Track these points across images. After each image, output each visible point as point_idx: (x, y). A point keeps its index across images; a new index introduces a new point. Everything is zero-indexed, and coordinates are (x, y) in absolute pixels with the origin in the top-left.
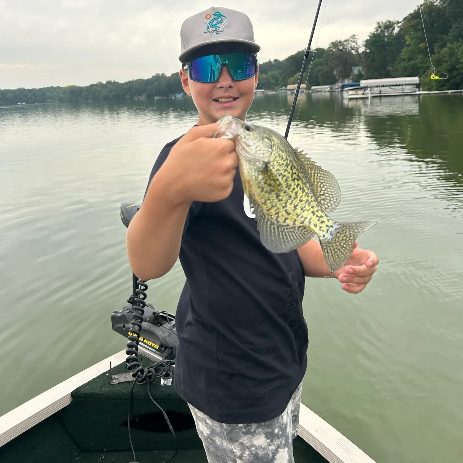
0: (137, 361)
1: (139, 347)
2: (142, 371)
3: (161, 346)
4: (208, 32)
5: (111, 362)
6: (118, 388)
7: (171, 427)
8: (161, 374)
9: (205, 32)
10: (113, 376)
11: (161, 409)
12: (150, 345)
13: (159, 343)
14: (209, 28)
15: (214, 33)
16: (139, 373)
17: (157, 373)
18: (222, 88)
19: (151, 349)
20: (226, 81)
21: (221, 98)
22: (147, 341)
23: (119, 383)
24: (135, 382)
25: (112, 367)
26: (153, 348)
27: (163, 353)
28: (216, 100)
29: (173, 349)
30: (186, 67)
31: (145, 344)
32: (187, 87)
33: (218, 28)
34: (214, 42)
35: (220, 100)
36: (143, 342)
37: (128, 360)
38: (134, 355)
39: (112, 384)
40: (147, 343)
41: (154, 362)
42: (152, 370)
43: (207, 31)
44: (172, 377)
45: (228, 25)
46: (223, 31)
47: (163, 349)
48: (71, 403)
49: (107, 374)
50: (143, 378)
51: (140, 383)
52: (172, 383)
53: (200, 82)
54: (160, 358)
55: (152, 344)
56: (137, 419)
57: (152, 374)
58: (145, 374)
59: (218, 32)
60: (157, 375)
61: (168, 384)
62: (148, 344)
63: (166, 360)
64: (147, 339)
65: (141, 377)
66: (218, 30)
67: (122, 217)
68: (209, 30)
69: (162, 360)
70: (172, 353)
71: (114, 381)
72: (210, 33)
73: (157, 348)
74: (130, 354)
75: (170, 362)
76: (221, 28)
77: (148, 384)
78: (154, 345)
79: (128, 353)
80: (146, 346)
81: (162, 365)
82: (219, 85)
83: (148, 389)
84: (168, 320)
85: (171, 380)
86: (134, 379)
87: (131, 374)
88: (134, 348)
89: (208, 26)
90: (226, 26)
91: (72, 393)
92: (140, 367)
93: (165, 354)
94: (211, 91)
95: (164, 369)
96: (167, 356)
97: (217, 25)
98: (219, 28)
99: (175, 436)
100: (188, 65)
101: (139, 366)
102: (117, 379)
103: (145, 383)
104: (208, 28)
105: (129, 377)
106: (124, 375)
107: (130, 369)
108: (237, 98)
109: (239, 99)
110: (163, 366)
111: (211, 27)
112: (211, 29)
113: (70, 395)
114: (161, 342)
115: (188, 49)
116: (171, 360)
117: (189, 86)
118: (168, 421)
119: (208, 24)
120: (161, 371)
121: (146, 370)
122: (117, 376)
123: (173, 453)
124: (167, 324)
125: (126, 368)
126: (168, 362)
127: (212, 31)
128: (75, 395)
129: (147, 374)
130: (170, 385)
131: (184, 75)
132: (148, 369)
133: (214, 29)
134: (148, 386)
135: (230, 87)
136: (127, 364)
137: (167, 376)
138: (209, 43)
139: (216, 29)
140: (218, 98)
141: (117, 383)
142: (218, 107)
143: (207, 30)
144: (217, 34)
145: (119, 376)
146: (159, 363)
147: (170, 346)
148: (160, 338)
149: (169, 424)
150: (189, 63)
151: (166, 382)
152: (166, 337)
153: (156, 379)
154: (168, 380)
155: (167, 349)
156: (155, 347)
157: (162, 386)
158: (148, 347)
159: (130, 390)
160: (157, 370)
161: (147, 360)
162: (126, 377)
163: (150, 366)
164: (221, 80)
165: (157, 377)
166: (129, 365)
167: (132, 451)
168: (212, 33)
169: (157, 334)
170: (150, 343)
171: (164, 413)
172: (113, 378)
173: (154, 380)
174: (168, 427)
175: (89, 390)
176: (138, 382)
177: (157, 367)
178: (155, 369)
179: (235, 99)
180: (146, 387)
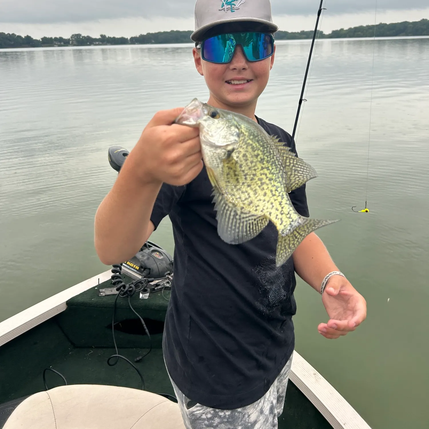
0: (120, 278)
1: (123, 267)
2: (124, 286)
3: (141, 267)
4: (223, 10)
5: (99, 279)
6: (105, 299)
7: (147, 331)
8: (140, 290)
9: (219, 10)
10: (101, 290)
11: (139, 316)
12: (132, 266)
13: (139, 265)
14: (224, 6)
15: (229, 10)
16: (122, 288)
17: (136, 289)
18: (235, 70)
19: (132, 269)
20: (240, 63)
21: (233, 80)
23: (106, 295)
24: (118, 295)
25: (100, 283)
26: (134, 268)
27: (142, 273)
28: (228, 82)
29: (151, 270)
30: (198, 47)
32: (200, 66)
33: (233, 6)
34: (228, 21)
35: (233, 82)
36: (126, 264)
37: (113, 277)
38: (118, 273)
39: (100, 295)
40: (129, 264)
41: (134, 280)
42: (133, 286)
43: (221, 9)
44: (149, 292)
45: (244, 3)
46: (239, 9)
47: (143, 270)
48: (66, 310)
49: (96, 288)
50: (125, 291)
51: (122, 296)
52: (149, 297)
53: (213, 63)
54: (140, 277)
55: (133, 266)
56: (120, 324)
57: (132, 289)
58: (126, 289)
59: (233, 10)
60: (136, 290)
61: (145, 297)
62: (131, 265)
63: (145, 279)
64: (130, 261)
65: (123, 291)
66: (234, 7)
67: (110, 160)
68: (224, 7)
69: (141, 278)
70: (149, 273)
71: (102, 294)
72: (225, 11)
73: (138, 269)
74: (115, 273)
75: (147, 281)
76: (237, 6)
77: (129, 296)
78: (135, 267)
79: (113, 271)
80: (129, 267)
81: (140, 282)
82: (232, 67)
83: (129, 301)
84: (148, 246)
85: (148, 294)
86: (117, 292)
87: (115, 289)
88: (119, 268)
89: (223, 4)
90: (242, 4)
91: (67, 302)
92: (123, 283)
93: (144, 274)
94: (224, 72)
95: (142, 286)
96: (145, 275)
97: (232, 3)
98: (235, 5)
99: (150, 338)
100: (200, 44)
101: (121, 282)
102: (104, 292)
103: (127, 296)
104: (223, 5)
105: (114, 291)
106: (110, 289)
107: (114, 284)
108: (251, 80)
109: (253, 81)
110: (142, 283)
111: (226, 4)
112: (226, 7)
113: (66, 303)
114: (141, 264)
115: (202, 27)
116: (148, 279)
117: (201, 66)
118: (145, 325)
119: (223, 1)
120: (139, 287)
121: (127, 286)
122: (104, 290)
123: (148, 350)
124: (147, 249)
125: (111, 284)
126: (145, 280)
127: (227, 9)
128: (70, 303)
129: (129, 289)
130: (147, 298)
131: (197, 54)
132: (129, 285)
133: (229, 6)
134: (129, 299)
135: (244, 69)
136: (112, 280)
137: (145, 291)
138: (222, 22)
139: (231, 6)
140: (231, 80)
141: (104, 295)
142: (231, 89)
143: (222, 7)
144: (232, 12)
145: (105, 290)
146: (138, 281)
147: (148, 267)
148: (140, 260)
149: (146, 328)
150: (202, 42)
151: (144, 296)
152: (145, 260)
153: (135, 293)
154: (146, 294)
155: (146, 270)
156: (136, 268)
157: (140, 299)
158: (131, 268)
159: (114, 301)
160: (137, 286)
161: (129, 278)
162: (112, 291)
163: (131, 283)
164: (234, 61)
165: (136, 291)
166: (113, 281)
167: (115, 348)
168: (227, 11)
169: (138, 257)
170: (132, 265)
171: (142, 319)
172: (100, 291)
173: (134, 293)
174: (145, 330)
175: (81, 300)
176: (121, 295)
177: (136, 284)
178: (135, 285)
179: (249, 81)
180: (128, 300)
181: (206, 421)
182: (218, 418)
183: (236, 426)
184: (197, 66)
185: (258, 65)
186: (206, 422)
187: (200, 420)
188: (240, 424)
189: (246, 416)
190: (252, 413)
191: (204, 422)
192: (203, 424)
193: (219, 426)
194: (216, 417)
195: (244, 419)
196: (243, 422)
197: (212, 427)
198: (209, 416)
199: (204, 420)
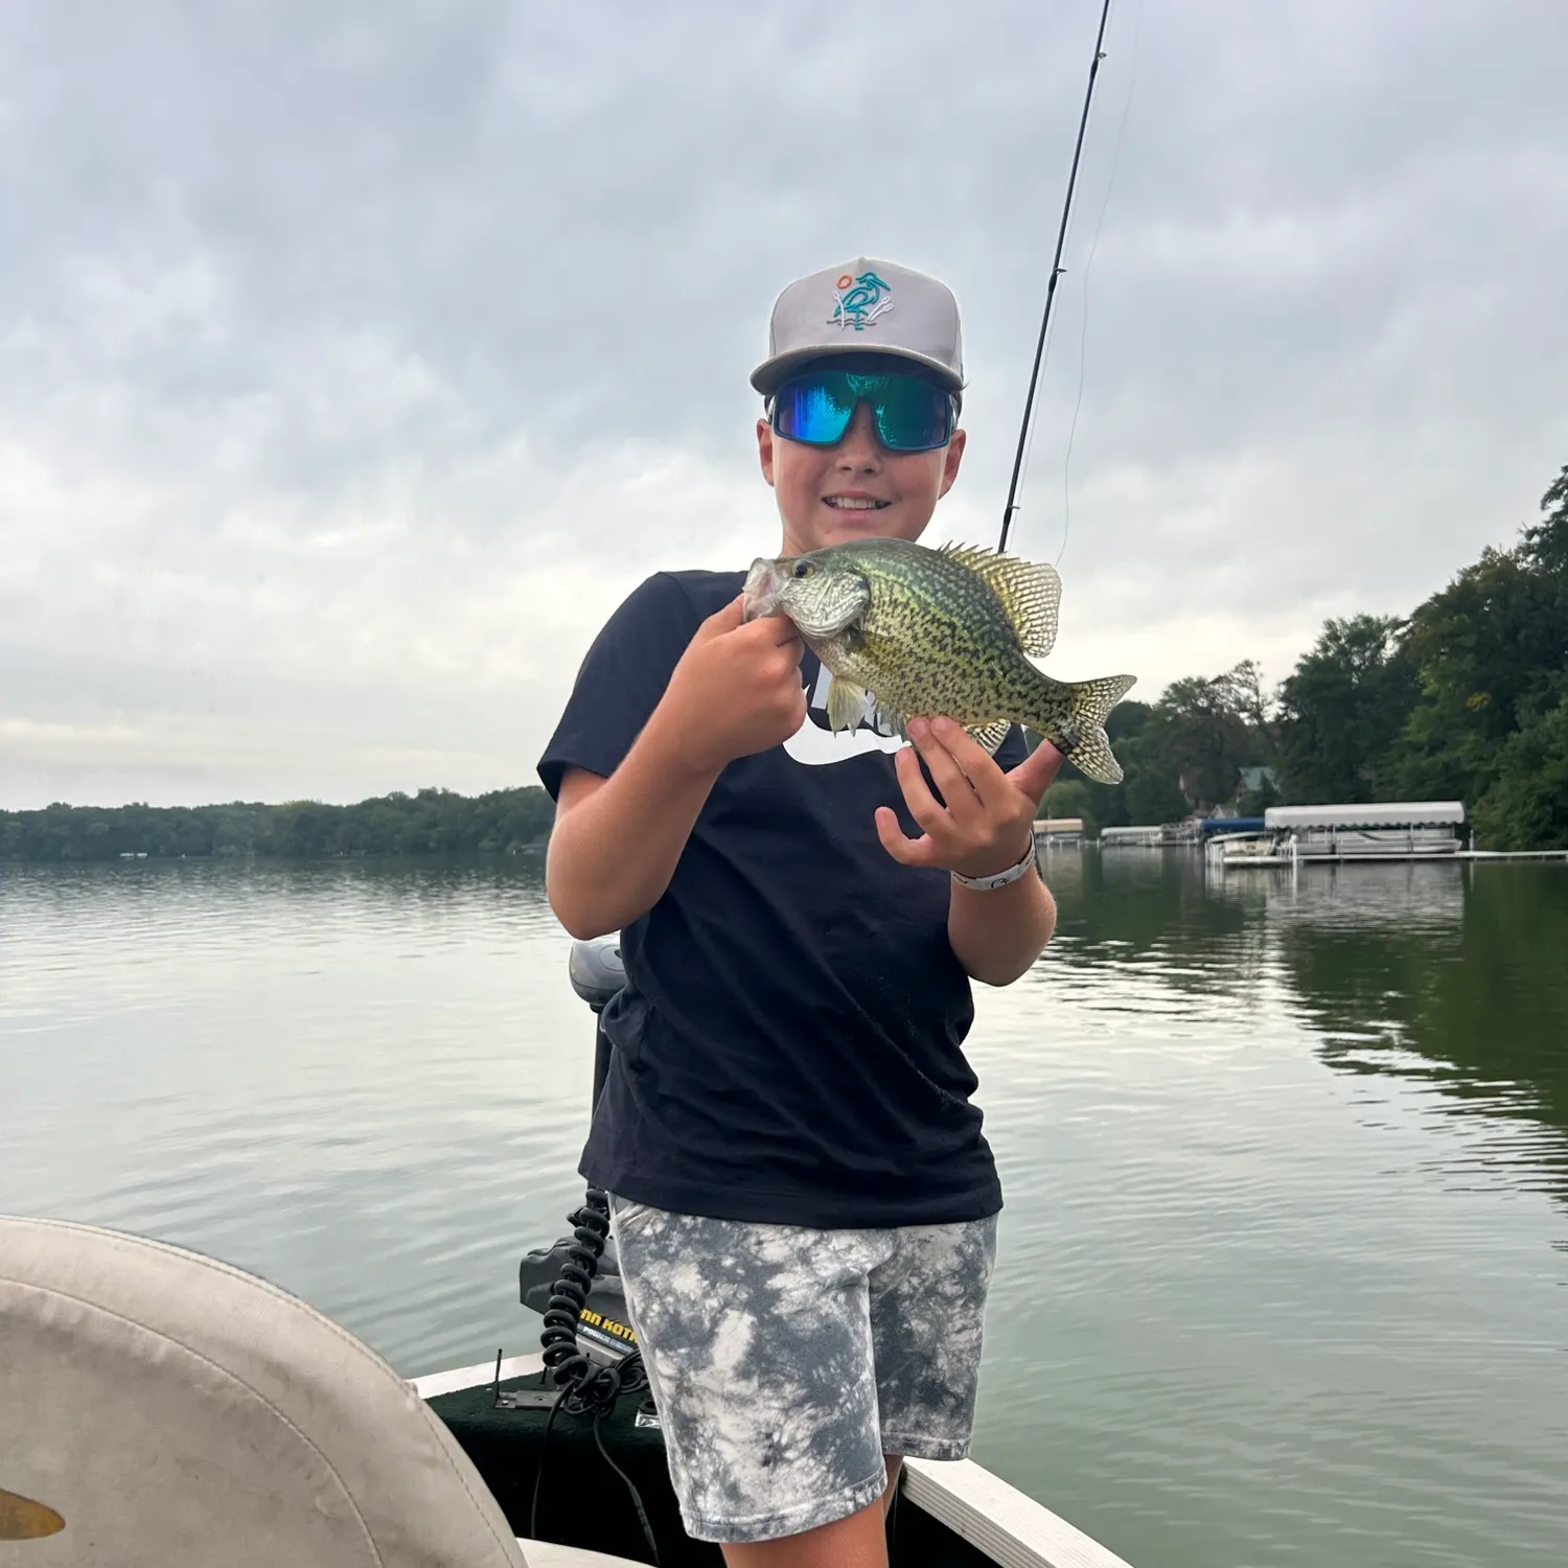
2: (582, 1369)
4: (836, 323)
5: (500, 1351)
6: (514, 1417)
7: (648, 1529)
9: (828, 322)
10: (503, 1394)
11: (625, 1479)
14: (840, 312)
15: (851, 326)
16: (574, 1375)
17: (623, 1383)
18: (845, 471)
20: (860, 454)
21: (843, 496)
22: (612, 1323)
23: (518, 1408)
28: (829, 501)
31: (606, 1333)
32: (770, 463)
33: (862, 316)
35: (840, 503)
39: (497, 1407)
42: (611, 1372)
43: (833, 319)
45: (890, 310)
46: (874, 324)
49: (488, 1389)
50: (583, 1384)
58: (590, 1375)
59: (860, 326)
60: (623, 1387)
66: (863, 319)
68: (839, 317)
71: (505, 1402)
72: (841, 325)
76: (871, 317)
77: (598, 1416)
80: (607, 1340)
82: (840, 461)
83: (595, 1429)
89: (840, 308)
90: (885, 312)
94: (819, 475)
97: (861, 308)
98: (867, 315)
102: (514, 1399)
104: (838, 313)
105: (547, 1399)
106: (534, 1394)
108: (886, 504)
109: (891, 507)
111: (845, 309)
112: (844, 316)
118: (642, 1511)
119: (839, 302)
120: (635, 1380)
121: (595, 1367)
122: (513, 1395)
127: (845, 321)
129: (597, 1377)
131: (766, 434)
133: (853, 316)
134: (596, 1422)
135: (869, 471)
139: (858, 316)
140: (836, 496)
141: (512, 1406)
143: (836, 316)
144: (857, 329)
145: (519, 1394)
149: (644, 1519)
157: (635, 1428)
158: (613, 1343)
159: (544, 1425)
160: (625, 1373)
162: (541, 1399)
164: (847, 449)
165: (625, 1392)
168: (846, 325)
171: (634, 1490)
174: (641, 1526)
177: (626, 1366)
178: (620, 1372)
179: (881, 505)
180: (591, 1426)
181: (653, 1244)
182: (680, 1232)
183: (721, 1254)
184: (763, 464)
185: (904, 468)
186: (653, 1246)
187: (640, 1242)
188: (732, 1251)
189: (753, 1240)
190: (771, 1241)
191: (647, 1248)
192: (647, 1251)
193: (681, 1255)
194: (674, 1230)
195: (745, 1244)
196: (739, 1248)
197: (665, 1259)
198: (659, 1227)
199: (648, 1240)
